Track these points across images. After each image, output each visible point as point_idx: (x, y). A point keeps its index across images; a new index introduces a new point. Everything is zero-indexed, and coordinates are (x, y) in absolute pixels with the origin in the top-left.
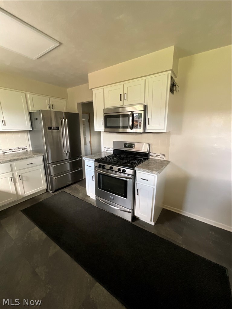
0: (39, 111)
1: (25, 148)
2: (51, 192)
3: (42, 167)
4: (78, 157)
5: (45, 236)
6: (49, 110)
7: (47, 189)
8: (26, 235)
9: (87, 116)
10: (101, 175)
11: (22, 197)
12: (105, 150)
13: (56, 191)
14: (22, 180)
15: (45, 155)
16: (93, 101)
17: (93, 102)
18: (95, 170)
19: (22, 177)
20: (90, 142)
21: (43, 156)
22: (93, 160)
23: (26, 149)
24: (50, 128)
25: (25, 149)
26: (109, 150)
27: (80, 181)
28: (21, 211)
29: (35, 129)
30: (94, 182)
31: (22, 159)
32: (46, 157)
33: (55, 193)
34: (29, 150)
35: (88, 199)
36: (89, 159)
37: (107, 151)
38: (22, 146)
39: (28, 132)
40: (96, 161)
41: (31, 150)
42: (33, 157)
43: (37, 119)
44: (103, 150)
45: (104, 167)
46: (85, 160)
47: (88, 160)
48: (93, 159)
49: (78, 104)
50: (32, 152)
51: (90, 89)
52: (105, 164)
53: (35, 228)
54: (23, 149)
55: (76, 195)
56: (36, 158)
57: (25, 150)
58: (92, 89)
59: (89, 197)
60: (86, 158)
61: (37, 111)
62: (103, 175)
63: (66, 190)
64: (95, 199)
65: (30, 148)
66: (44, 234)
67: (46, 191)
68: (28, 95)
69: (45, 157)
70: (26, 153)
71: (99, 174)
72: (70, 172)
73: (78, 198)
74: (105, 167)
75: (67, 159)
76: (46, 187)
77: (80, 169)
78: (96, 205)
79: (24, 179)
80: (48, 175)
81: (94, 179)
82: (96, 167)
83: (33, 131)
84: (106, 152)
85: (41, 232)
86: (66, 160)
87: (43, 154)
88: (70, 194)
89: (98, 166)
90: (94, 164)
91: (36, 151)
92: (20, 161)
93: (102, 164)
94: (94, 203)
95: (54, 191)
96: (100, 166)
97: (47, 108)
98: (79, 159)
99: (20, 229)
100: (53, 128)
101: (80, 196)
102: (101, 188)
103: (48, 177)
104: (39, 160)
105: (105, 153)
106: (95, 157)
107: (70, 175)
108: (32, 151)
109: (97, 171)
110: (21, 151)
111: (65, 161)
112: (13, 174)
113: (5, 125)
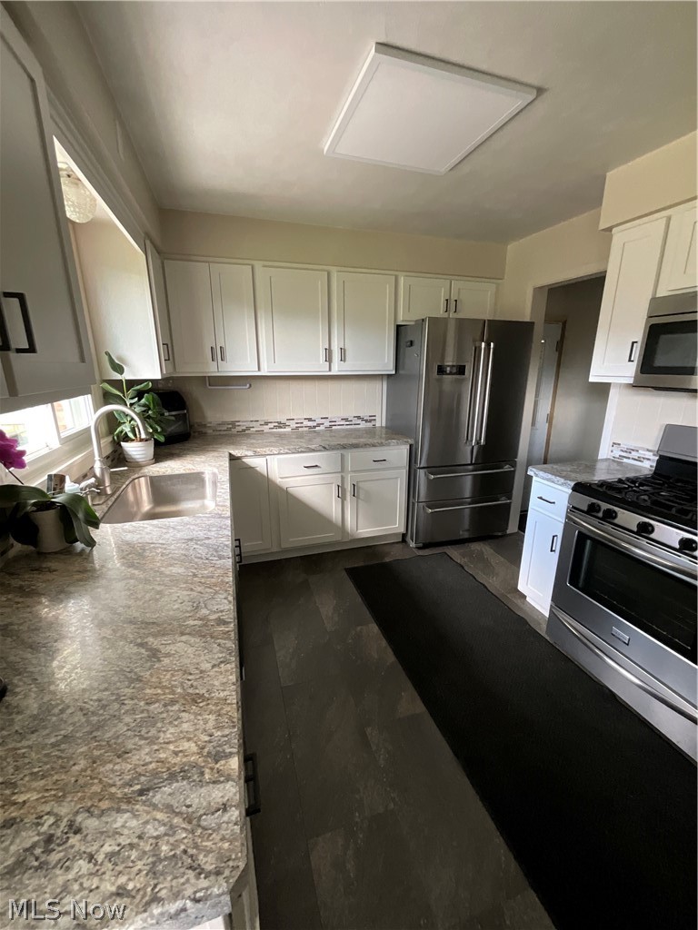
0: (423, 320)
1: (371, 419)
2: (412, 544)
3: (404, 473)
4: (506, 462)
5: (391, 658)
6: (446, 315)
7: (404, 536)
8: (353, 633)
9: (557, 329)
10: (589, 542)
11: (350, 538)
12: (617, 453)
13: (426, 546)
14: (358, 498)
15: (417, 443)
16: (606, 272)
17: (605, 277)
18: (567, 517)
19: (359, 488)
20: (550, 419)
21: (411, 446)
22: (569, 482)
23: (373, 423)
24: (441, 370)
25: (370, 421)
26: (634, 454)
27: (498, 537)
28: (346, 570)
29: (401, 372)
30: (556, 556)
31: (366, 445)
32: (417, 449)
33: (421, 553)
34: (378, 424)
35: (519, 602)
36: (550, 476)
37: (625, 460)
38: (365, 414)
39: (385, 378)
40: (579, 488)
41: (384, 425)
42: (388, 445)
43: (412, 343)
44: (605, 452)
45: (609, 516)
46: (534, 478)
47: (548, 480)
48: (566, 478)
49: (538, 290)
50: (384, 431)
51: (603, 230)
52: (616, 509)
53: (370, 625)
54: (366, 421)
55: (482, 578)
56: (393, 448)
57: (369, 425)
58: (609, 229)
59: (524, 597)
60: (541, 473)
61: (416, 321)
62: (598, 544)
63: (454, 553)
64: (547, 614)
65: (381, 421)
66: (390, 651)
67: (400, 540)
68: (402, 280)
69: (414, 448)
70: (371, 432)
71: (583, 537)
72: (470, 504)
73: (486, 587)
74: (616, 517)
75: (471, 464)
76: (402, 530)
77: (503, 501)
78: (547, 633)
79: (362, 496)
80: (414, 497)
81: (558, 547)
82: (573, 509)
83: (396, 379)
84: (617, 462)
85: (384, 643)
86: (466, 467)
87: (411, 441)
88: (463, 568)
89: (585, 509)
90: (568, 496)
91: (396, 429)
92: (362, 449)
93: (605, 506)
94: (540, 624)
95: (421, 545)
96: (592, 510)
97: (441, 313)
98: (507, 468)
99: (342, 611)
100: (448, 369)
101: (494, 583)
102: (580, 585)
103: (413, 504)
104: (398, 454)
105: (615, 466)
106: (573, 475)
107: (467, 512)
108: (386, 427)
109: (575, 522)
110: (363, 425)
111: (462, 467)
112: (343, 478)
113: (345, 361)
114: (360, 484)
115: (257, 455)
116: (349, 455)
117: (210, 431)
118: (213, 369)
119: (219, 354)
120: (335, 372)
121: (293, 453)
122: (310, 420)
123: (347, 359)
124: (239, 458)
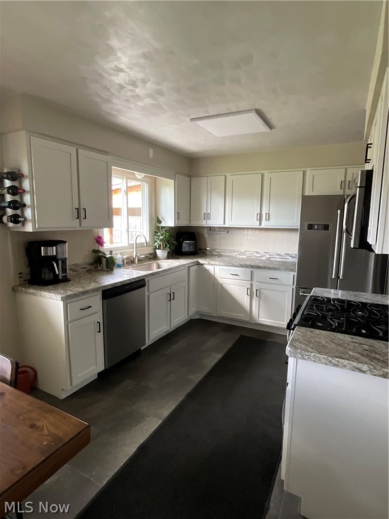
11: (254, 321)
14: (260, 298)
19: (261, 293)
24: (311, 227)
28: (242, 335)
38: (293, 252)
42: (279, 270)
56: (283, 272)
68: (308, 173)
92: (263, 270)
100: (316, 226)
112: (251, 285)
113: (269, 220)
114: (261, 290)
115: (209, 264)
116: (257, 272)
117: (208, 253)
118: (204, 223)
119: (207, 216)
120: (263, 226)
121: (226, 266)
122: (257, 253)
123: (270, 219)
124: (202, 265)
